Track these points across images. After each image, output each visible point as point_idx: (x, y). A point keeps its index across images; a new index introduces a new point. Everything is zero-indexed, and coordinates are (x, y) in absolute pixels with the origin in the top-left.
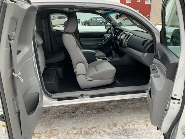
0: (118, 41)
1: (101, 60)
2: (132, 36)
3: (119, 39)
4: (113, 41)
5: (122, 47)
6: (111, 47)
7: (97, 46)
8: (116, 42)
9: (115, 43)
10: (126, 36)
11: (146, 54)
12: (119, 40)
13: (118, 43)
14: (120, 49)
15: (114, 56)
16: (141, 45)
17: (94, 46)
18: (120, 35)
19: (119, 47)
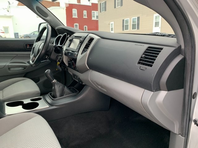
0: (64, 56)
1: (19, 109)
2: (99, 39)
3: (66, 50)
4: (53, 56)
5: (75, 68)
6: (48, 71)
7: (20, 68)
8: (61, 59)
9: (59, 61)
10: (81, 43)
11: (163, 94)
12: (65, 54)
13: (65, 60)
14: (71, 74)
15: (58, 94)
16: (139, 63)
17: (12, 69)
18: (68, 42)
19: (69, 69)
